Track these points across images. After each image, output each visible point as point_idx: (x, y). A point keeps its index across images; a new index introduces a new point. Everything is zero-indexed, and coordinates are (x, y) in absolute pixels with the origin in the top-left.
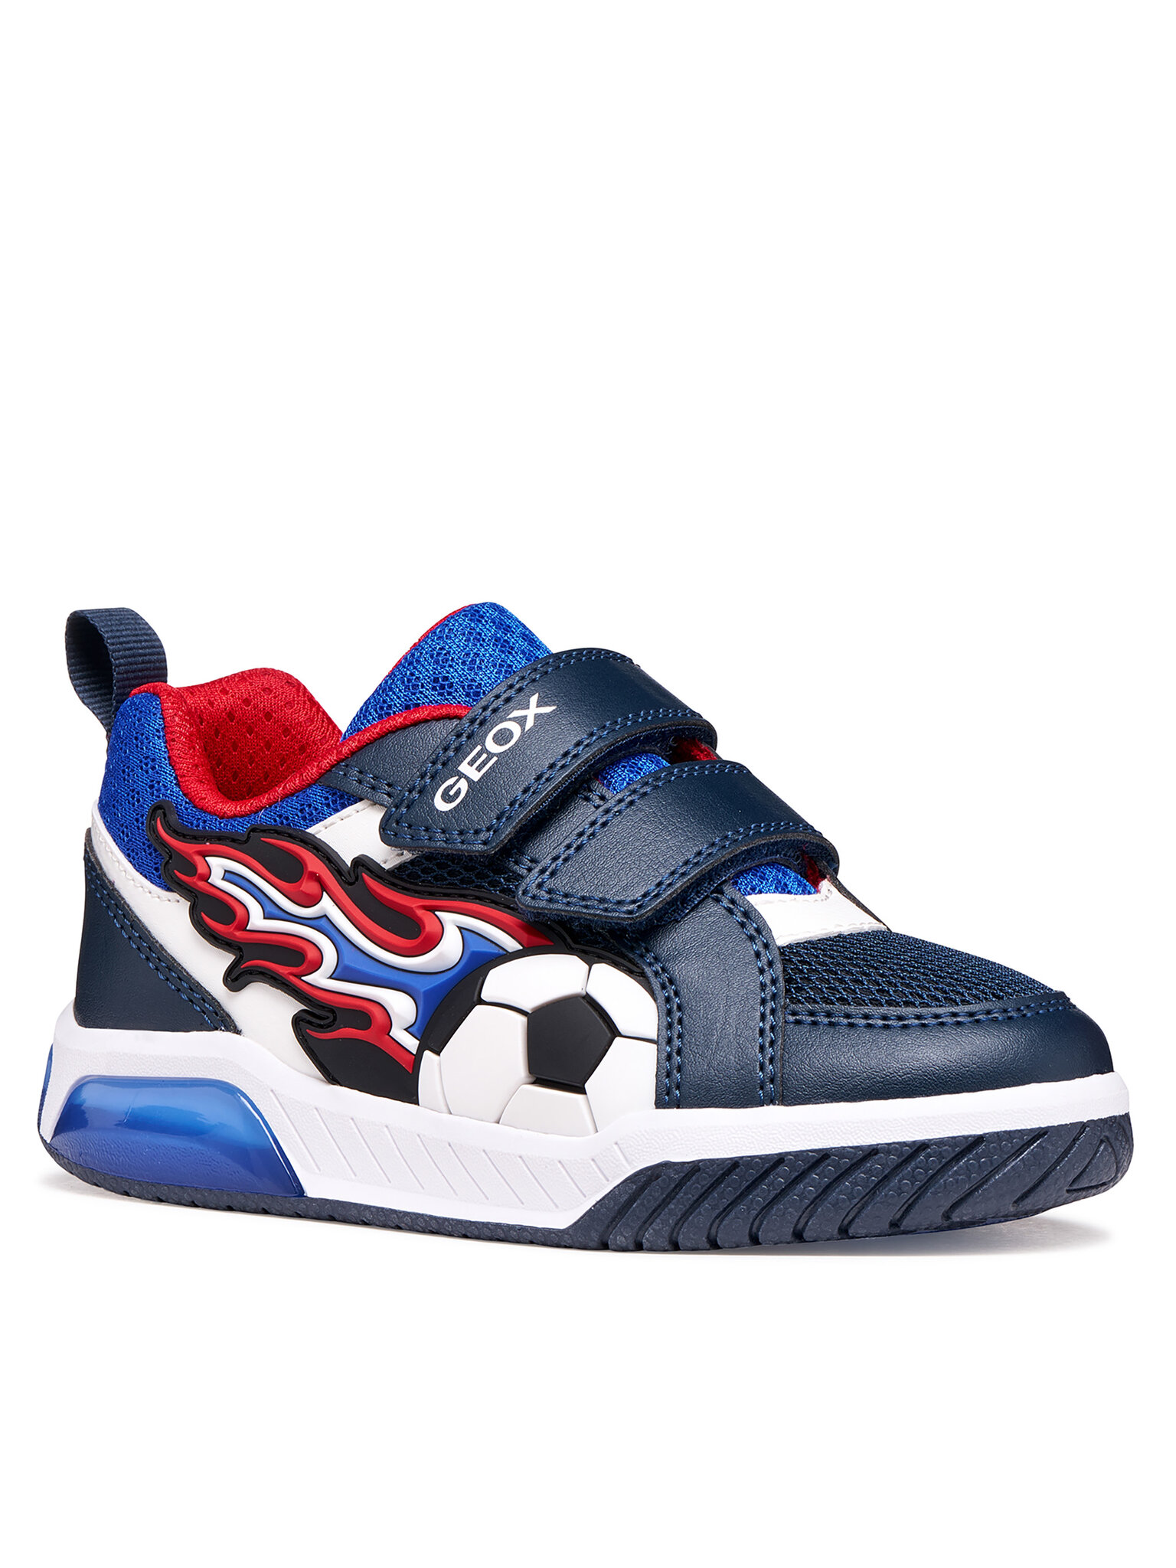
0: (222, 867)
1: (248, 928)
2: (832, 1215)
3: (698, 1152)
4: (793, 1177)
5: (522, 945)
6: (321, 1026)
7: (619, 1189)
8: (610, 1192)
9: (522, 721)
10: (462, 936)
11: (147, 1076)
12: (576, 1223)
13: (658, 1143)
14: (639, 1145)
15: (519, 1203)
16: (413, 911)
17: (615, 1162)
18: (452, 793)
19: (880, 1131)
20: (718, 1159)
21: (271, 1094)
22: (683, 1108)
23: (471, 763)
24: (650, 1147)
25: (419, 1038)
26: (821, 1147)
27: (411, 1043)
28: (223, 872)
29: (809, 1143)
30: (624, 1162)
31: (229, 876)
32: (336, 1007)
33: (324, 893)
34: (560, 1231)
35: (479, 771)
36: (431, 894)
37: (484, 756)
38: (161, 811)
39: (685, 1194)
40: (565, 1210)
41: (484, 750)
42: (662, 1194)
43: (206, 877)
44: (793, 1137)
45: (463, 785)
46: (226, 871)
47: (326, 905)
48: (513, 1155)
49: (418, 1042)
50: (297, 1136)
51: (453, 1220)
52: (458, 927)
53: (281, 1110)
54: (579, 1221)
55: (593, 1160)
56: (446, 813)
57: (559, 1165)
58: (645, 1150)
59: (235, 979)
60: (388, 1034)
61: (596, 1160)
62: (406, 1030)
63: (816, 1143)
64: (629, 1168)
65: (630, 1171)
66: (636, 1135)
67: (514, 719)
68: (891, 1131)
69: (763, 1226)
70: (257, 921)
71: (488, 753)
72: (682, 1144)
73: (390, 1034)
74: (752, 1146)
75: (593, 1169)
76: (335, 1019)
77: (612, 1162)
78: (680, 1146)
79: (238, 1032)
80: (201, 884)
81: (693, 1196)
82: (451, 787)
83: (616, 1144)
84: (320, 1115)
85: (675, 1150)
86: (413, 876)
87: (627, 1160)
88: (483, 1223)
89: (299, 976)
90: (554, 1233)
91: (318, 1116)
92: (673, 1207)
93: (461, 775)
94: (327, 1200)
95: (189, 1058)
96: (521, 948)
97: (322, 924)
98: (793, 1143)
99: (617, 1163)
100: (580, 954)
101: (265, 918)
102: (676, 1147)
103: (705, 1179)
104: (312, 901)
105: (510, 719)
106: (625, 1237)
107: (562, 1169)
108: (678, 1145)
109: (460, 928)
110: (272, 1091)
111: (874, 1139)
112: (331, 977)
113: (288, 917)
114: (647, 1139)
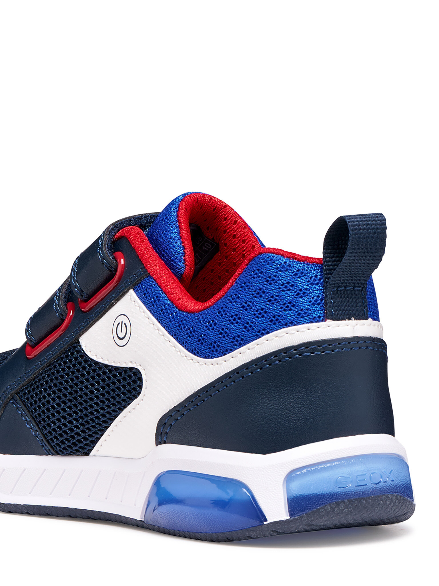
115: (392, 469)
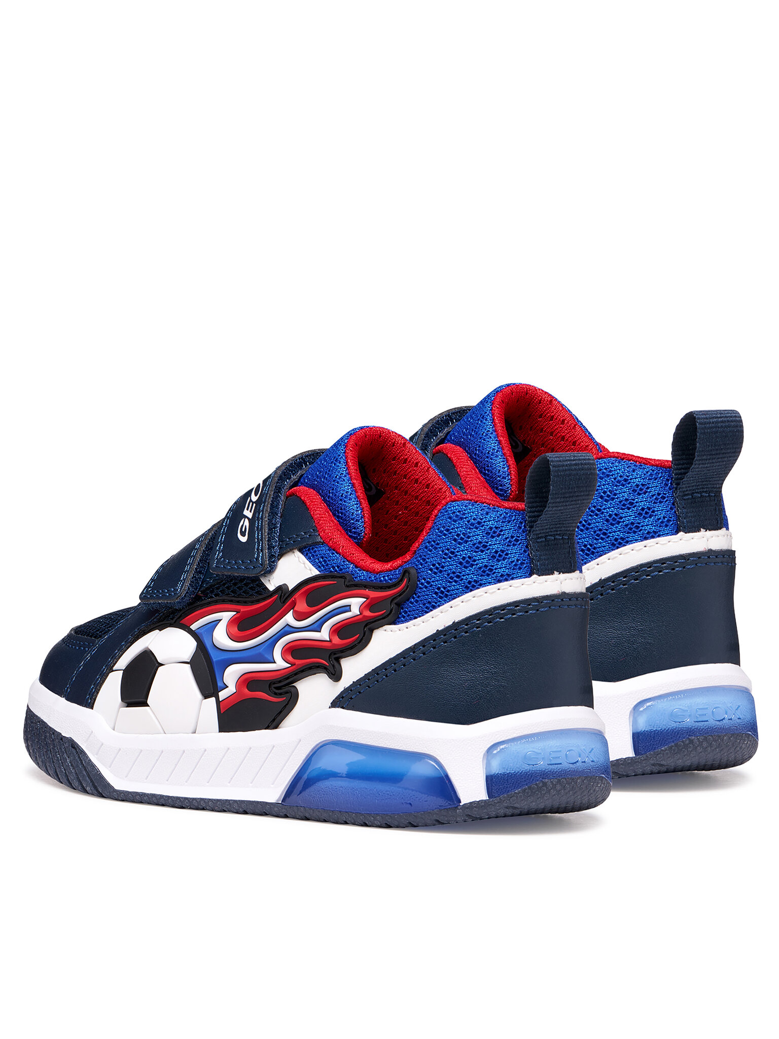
115: (740, 704)
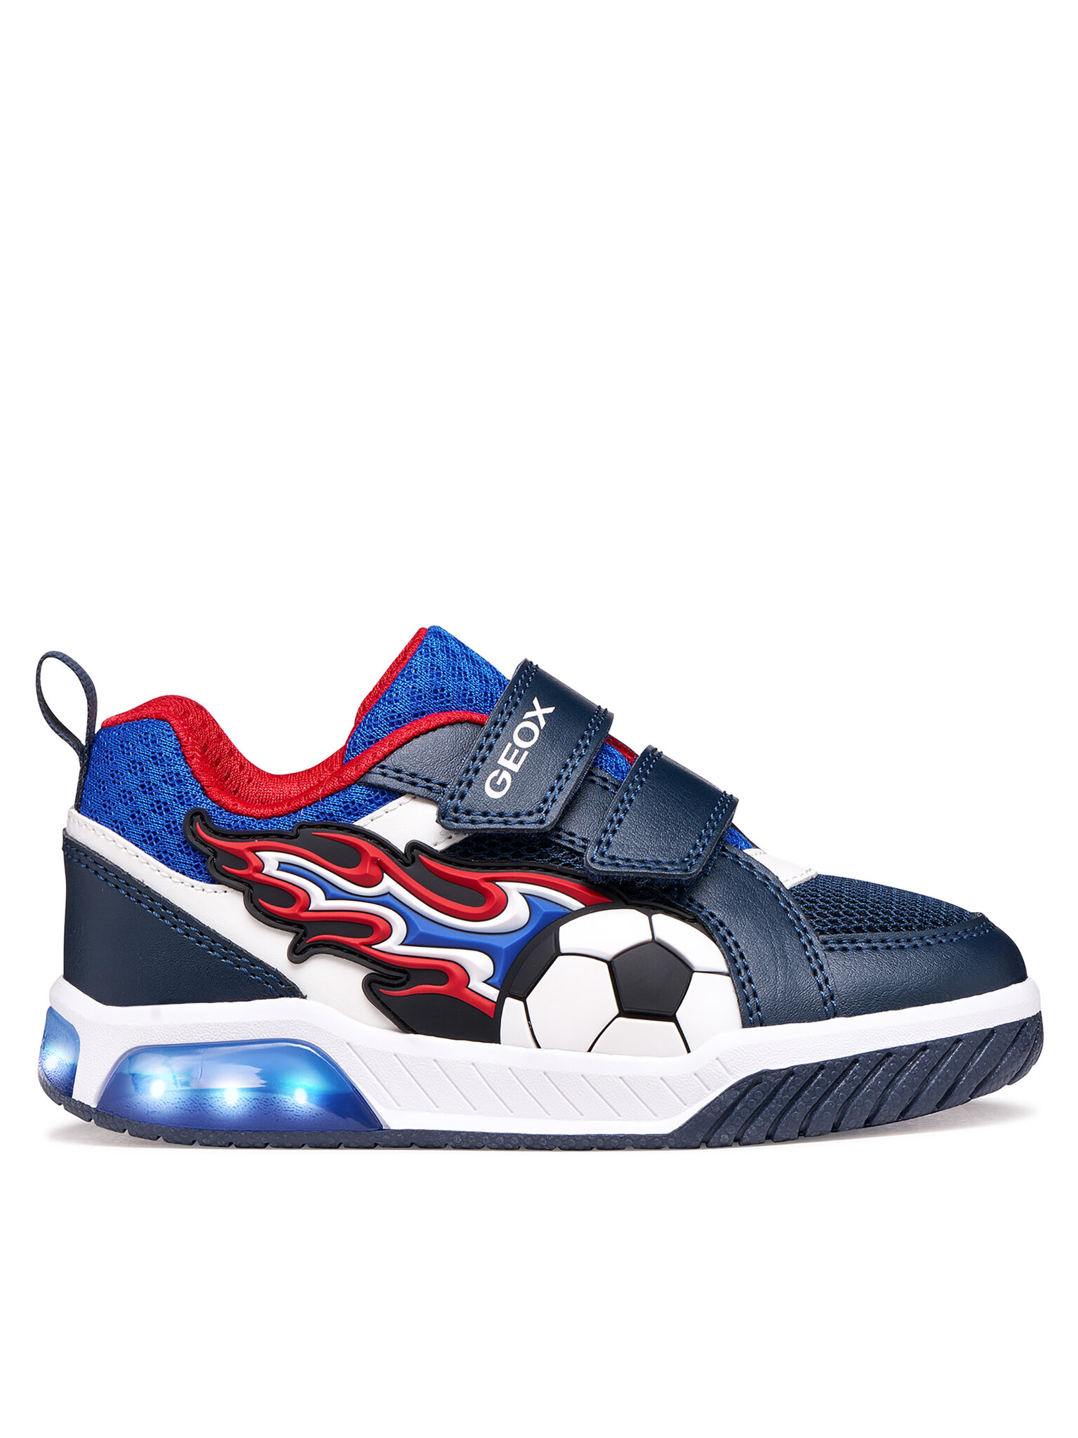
0: (277, 859)
1: (310, 909)
2: (899, 1102)
3: (790, 1060)
4: (867, 1073)
5: (584, 904)
6: (393, 986)
7: (724, 1096)
8: (715, 1099)
9: (535, 720)
10: (527, 901)
11: (212, 1041)
12: (681, 1128)
13: (756, 1056)
14: (740, 1059)
15: (616, 1116)
16: (478, 883)
17: (718, 1074)
18: (499, 783)
19: (927, 1031)
20: (808, 1065)
21: (347, 1046)
22: (766, 1025)
23: (507, 757)
24: (750, 1059)
25: (499, 988)
26: (884, 1048)
27: (493, 993)
28: (278, 863)
29: (875, 1046)
30: (726, 1074)
31: (282, 866)
32: (409, 969)
33: (385, 874)
34: (664, 1135)
35: (517, 764)
36: (487, 868)
37: (517, 751)
38: (199, 817)
39: (783, 1095)
40: (666, 1118)
41: (514, 746)
42: (763, 1097)
43: (260, 869)
44: (862, 1042)
45: (506, 775)
46: (280, 863)
47: (388, 883)
48: (614, 1076)
49: (498, 991)
50: (375, 1079)
51: (549, 1136)
52: (521, 893)
53: (358, 1059)
54: (684, 1125)
55: (695, 1074)
56: (497, 800)
57: (661, 1082)
58: (744, 1062)
59: (298, 953)
60: (467, 987)
61: (698, 1074)
62: (485, 982)
63: (879, 1045)
64: (731, 1078)
65: (733, 1080)
66: (735, 1050)
67: (529, 719)
68: (934, 1030)
69: (846, 1116)
70: (319, 900)
71: (518, 748)
72: (776, 1055)
73: (469, 986)
74: (832, 1051)
75: (696, 1081)
76: (408, 979)
77: (715, 1075)
78: (775, 1057)
79: (305, 997)
80: (257, 875)
81: (790, 1096)
82: (496, 778)
83: (717, 1059)
84: (399, 1060)
85: (772, 1060)
86: (466, 854)
87: (728, 1071)
88: (582, 1136)
89: (369, 945)
90: (658, 1138)
91: (397, 1060)
92: (773, 1106)
93: (503, 768)
94: (413, 1130)
95: (259, 1023)
96: (584, 906)
97: (387, 900)
98: (863, 1047)
99: (720, 1075)
100: (637, 908)
101: (326, 899)
102: (772, 1057)
103: (799, 1081)
104: (372, 882)
105: (525, 720)
106: (728, 1135)
107: (664, 1085)
108: (773, 1055)
109: (523, 894)
110: (348, 1044)
111: (922, 1038)
112: (402, 944)
113: (352, 896)
114: (746, 1053)
